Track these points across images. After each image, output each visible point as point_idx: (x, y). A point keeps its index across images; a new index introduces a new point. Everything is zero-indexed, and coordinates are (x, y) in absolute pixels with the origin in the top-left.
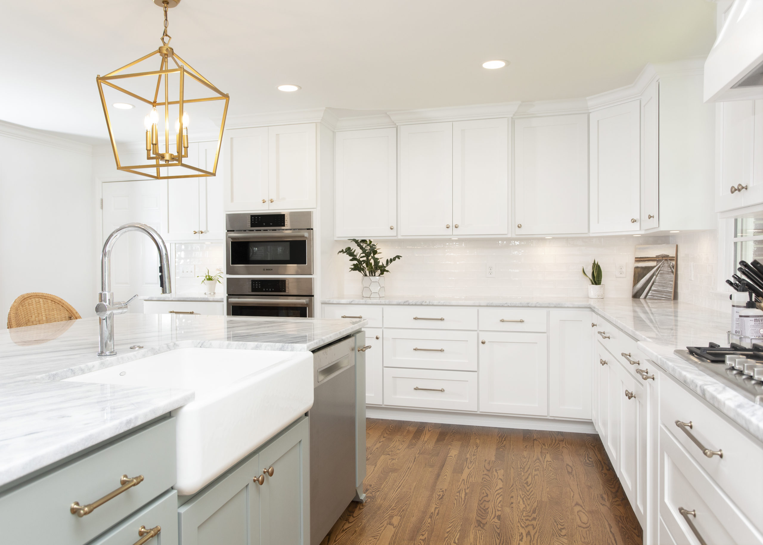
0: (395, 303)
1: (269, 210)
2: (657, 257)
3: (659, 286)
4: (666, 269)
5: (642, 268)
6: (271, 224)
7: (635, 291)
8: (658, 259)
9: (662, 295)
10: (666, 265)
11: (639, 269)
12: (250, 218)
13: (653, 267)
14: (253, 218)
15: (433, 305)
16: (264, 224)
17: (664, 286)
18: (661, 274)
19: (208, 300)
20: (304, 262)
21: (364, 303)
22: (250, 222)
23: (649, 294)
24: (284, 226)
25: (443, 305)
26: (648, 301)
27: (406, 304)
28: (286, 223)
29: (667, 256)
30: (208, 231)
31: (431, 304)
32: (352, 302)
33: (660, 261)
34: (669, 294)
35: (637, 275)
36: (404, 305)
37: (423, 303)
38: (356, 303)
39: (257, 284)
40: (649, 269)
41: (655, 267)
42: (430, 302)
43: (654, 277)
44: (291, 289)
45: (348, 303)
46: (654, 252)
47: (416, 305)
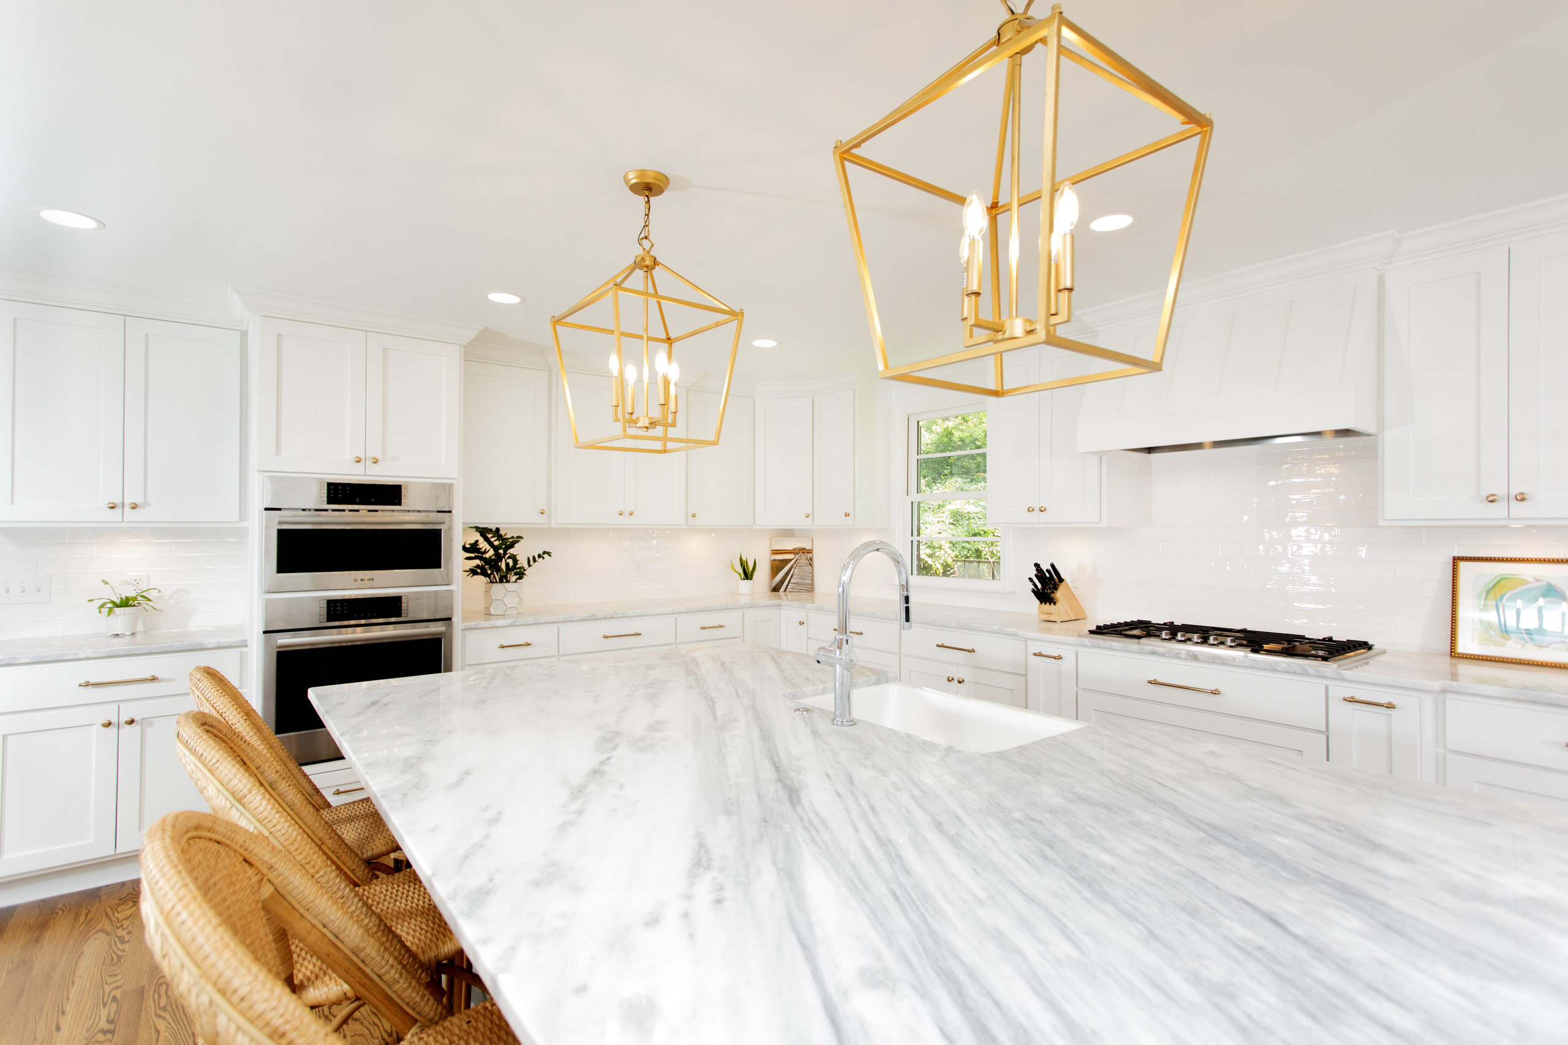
0: (578, 619)
1: (365, 475)
2: (794, 549)
3: (798, 578)
4: (803, 561)
5: (780, 560)
6: (373, 500)
7: (774, 584)
8: (795, 552)
9: (802, 587)
10: (804, 557)
11: (777, 562)
12: (326, 488)
13: (791, 560)
14: (332, 487)
15: (626, 617)
16: (358, 500)
17: (802, 578)
18: (799, 566)
19: (203, 647)
20: (437, 564)
21: (533, 622)
22: (326, 495)
23: (789, 587)
24: (400, 504)
25: (639, 616)
26: (787, 593)
27: (593, 618)
28: (403, 500)
29: (804, 549)
30: (149, 504)
31: (624, 615)
32: (514, 622)
33: (798, 553)
34: (808, 586)
35: (775, 568)
36: (589, 620)
37: (615, 616)
38: (521, 624)
39: (339, 606)
40: (787, 561)
41: (793, 559)
42: (623, 613)
43: (793, 569)
44: (410, 610)
45: (509, 624)
46: (790, 545)
47: (605, 618)
